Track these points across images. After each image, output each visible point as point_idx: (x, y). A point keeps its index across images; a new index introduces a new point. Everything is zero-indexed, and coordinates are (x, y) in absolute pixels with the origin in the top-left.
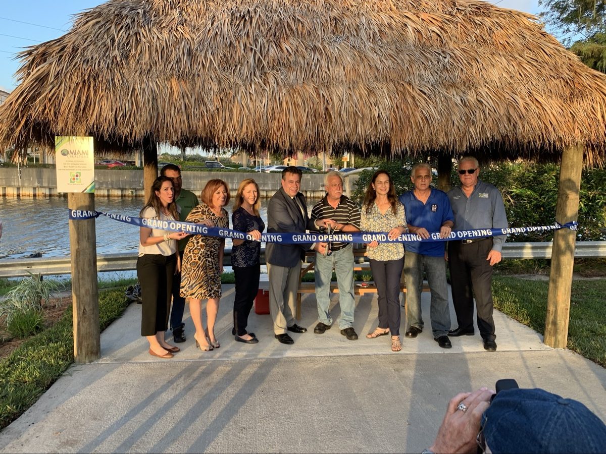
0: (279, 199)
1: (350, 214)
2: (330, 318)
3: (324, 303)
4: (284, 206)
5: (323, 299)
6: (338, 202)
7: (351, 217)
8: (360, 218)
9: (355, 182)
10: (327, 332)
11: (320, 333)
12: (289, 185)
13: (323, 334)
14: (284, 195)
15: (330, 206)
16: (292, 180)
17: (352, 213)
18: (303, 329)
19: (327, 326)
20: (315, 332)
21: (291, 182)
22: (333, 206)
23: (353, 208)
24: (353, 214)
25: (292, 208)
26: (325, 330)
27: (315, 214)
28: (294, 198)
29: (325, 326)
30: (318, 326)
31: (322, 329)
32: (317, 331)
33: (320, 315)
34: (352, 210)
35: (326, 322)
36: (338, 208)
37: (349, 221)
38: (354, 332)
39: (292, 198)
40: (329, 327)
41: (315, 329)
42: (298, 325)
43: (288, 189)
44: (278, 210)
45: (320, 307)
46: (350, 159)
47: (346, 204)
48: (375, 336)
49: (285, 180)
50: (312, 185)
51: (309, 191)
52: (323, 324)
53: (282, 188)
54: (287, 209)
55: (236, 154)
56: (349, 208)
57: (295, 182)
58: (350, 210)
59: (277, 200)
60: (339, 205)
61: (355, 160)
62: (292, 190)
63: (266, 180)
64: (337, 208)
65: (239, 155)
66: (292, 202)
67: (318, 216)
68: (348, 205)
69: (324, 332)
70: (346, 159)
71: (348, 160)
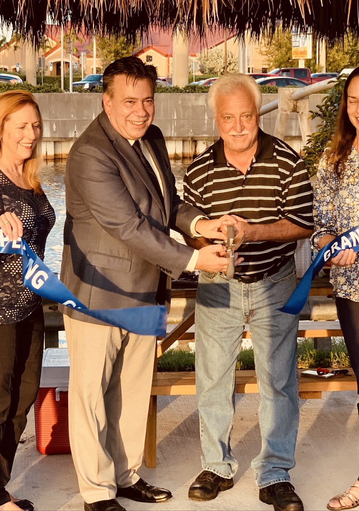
0: (98, 145)
1: (284, 187)
2: (230, 458)
3: (217, 420)
4: (110, 164)
5: (215, 410)
6: (250, 156)
7: (287, 194)
8: (311, 198)
9: (317, 110)
10: (224, 497)
11: (205, 499)
12: (125, 110)
13: (212, 501)
14: (111, 134)
15: (231, 166)
16: (133, 96)
17: (291, 183)
18: (160, 492)
19: (223, 480)
20: (191, 495)
21: (132, 101)
22: (239, 168)
23: (293, 170)
24: (291, 186)
25: (134, 170)
26: (219, 490)
27: (192, 186)
28: (137, 143)
29: (219, 479)
30: (199, 479)
31: (209, 487)
32: (197, 493)
33: (205, 451)
34: (288, 176)
35: (221, 471)
36: (253, 170)
37: (283, 205)
38: (295, 495)
39: (132, 142)
40: (229, 484)
41: (192, 489)
42: (150, 483)
43: (122, 121)
44: (97, 176)
45: (206, 430)
46: (314, 52)
47: (273, 160)
48: (350, 504)
49: (112, 96)
50: (210, 124)
51: (202, 139)
52: (213, 475)
53: (103, 115)
54: (118, 174)
55: (8, 44)
56: (280, 170)
57: (139, 103)
58: (284, 177)
59: (91, 150)
60: (252, 163)
61: (327, 57)
62: (132, 122)
63: (86, 112)
64: (248, 173)
65: (16, 47)
66: (132, 153)
67: (202, 193)
68: (278, 161)
69: (214, 497)
70: (304, 53)
71: (310, 56)
